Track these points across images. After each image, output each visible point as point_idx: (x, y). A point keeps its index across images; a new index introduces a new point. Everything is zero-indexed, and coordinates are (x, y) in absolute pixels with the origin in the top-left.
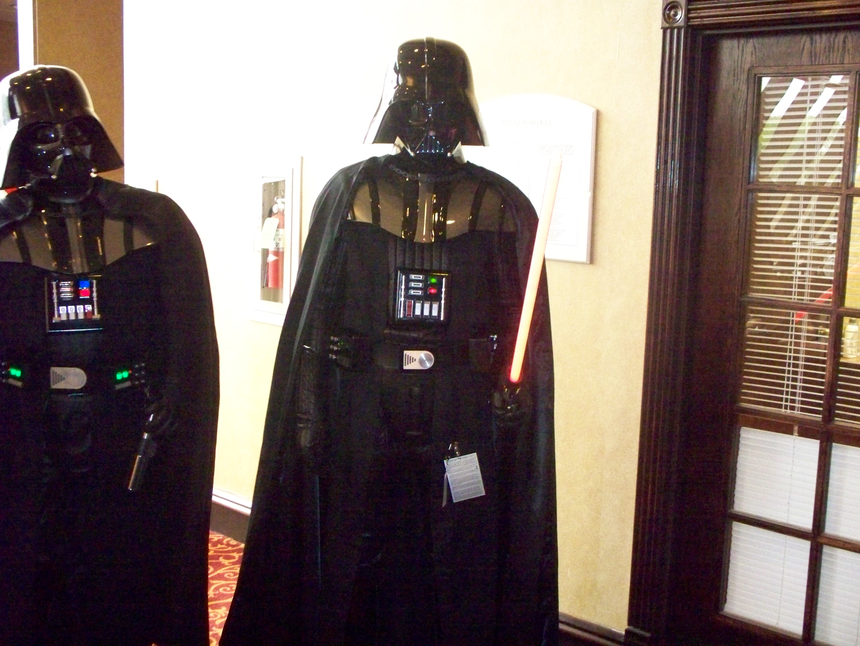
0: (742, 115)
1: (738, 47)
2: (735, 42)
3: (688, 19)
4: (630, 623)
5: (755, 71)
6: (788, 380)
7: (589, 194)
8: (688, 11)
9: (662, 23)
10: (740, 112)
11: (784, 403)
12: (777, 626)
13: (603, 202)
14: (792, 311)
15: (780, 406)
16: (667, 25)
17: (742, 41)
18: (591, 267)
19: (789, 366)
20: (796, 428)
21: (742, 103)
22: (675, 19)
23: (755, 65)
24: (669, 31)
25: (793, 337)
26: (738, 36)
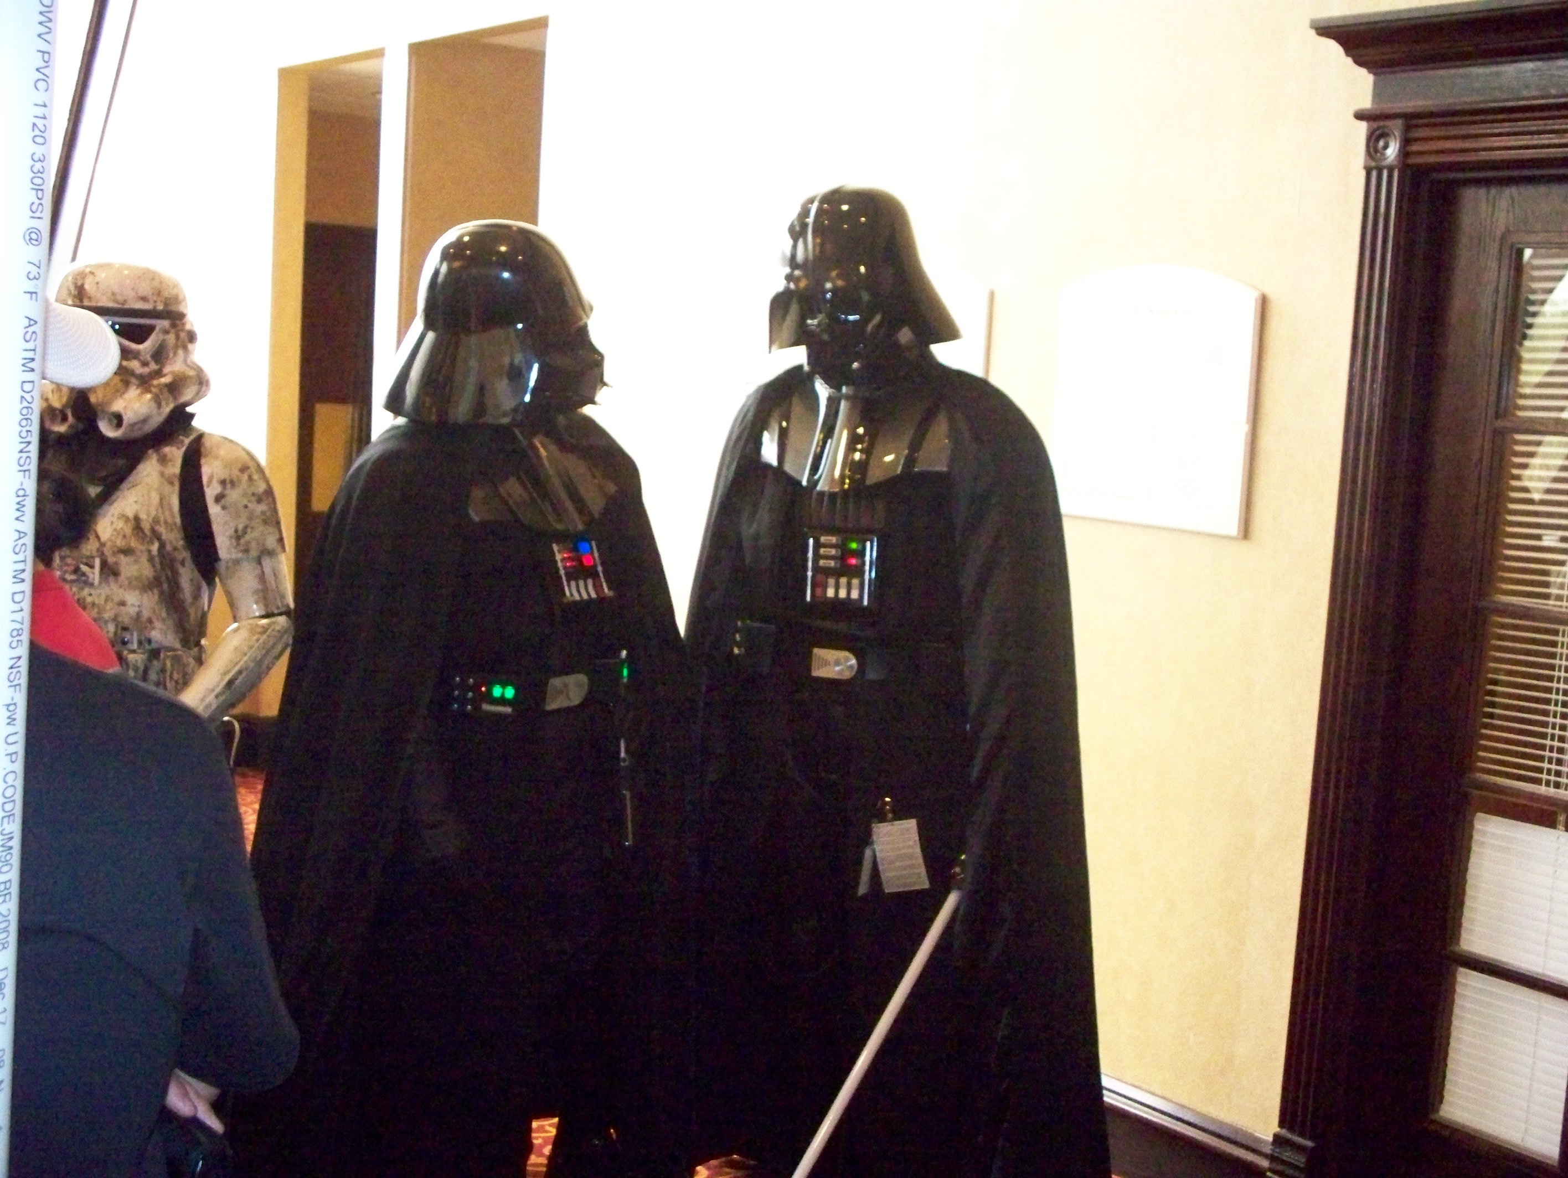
0: (1490, 311)
1: (1487, 199)
2: (1482, 192)
3: (1404, 153)
4: (1282, 1124)
5: (1514, 239)
6: (1554, 728)
7: (1245, 428)
8: (1406, 142)
9: (1366, 161)
10: (1486, 303)
11: (1544, 776)
12: (1522, 1144)
13: (1267, 442)
14: (1561, 628)
15: (1537, 781)
16: (1373, 164)
17: (1493, 191)
18: (1245, 545)
19: (1555, 717)
20: (1562, 818)
21: (1490, 289)
22: (1383, 154)
23: (1511, 229)
24: (1374, 174)
25: (1563, 669)
26: (1487, 182)
